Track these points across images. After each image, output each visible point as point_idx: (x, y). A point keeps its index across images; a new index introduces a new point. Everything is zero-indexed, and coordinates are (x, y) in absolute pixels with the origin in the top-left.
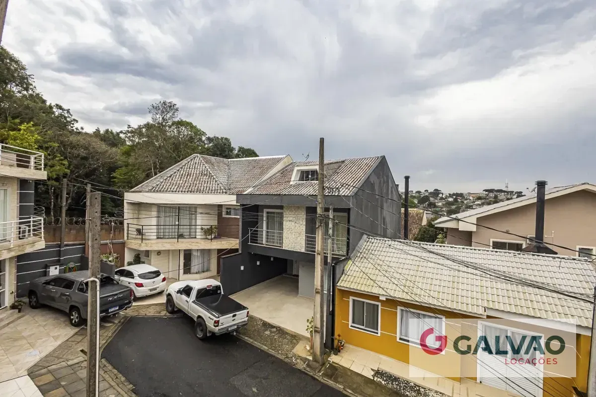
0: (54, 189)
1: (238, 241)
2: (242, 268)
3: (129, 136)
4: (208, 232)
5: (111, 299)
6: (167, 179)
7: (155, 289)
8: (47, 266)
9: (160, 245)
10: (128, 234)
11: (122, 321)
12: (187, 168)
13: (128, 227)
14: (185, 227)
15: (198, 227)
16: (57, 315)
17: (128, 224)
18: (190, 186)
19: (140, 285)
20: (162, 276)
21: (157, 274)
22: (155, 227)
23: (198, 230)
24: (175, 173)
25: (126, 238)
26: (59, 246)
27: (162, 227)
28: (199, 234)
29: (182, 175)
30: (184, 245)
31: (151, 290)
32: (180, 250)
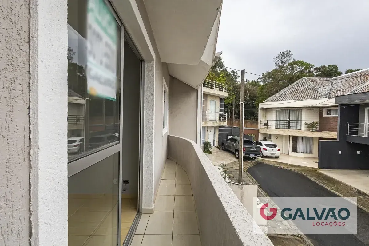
0: (230, 110)
1: (336, 133)
2: (340, 152)
3: (263, 80)
4: (311, 126)
5: (251, 149)
6: (282, 94)
7: (273, 154)
8: (227, 136)
9: (277, 131)
10: (260, 125)
11: (256, 162)
12: (296, 87)
13: (260, 122)
14: (293, 122)
15: (302, 122)
16: (231, 154)
17: (260, 120)
18: (297, 97)
19: (265, 149)
20: (277, 148)
21: (275, 146)
22: (275, 121)
23: (302, 124)
24: (288, 90)
25: (259, 128)
26: (232, 127)
27: (279, 121)
28: (304, 127)
29: (292, 91)
30: (293, 132)
31: (271, 154)
32: (289, 136)
